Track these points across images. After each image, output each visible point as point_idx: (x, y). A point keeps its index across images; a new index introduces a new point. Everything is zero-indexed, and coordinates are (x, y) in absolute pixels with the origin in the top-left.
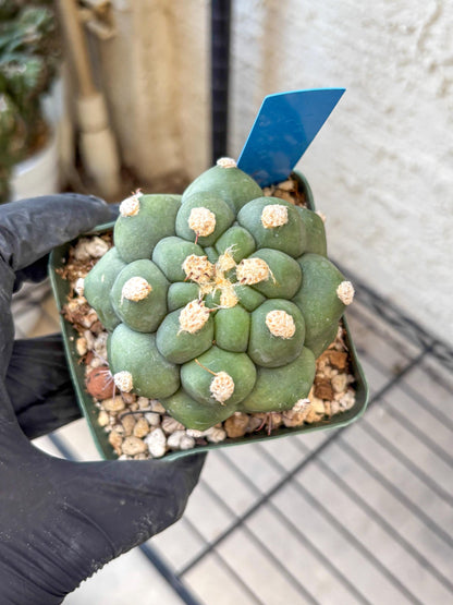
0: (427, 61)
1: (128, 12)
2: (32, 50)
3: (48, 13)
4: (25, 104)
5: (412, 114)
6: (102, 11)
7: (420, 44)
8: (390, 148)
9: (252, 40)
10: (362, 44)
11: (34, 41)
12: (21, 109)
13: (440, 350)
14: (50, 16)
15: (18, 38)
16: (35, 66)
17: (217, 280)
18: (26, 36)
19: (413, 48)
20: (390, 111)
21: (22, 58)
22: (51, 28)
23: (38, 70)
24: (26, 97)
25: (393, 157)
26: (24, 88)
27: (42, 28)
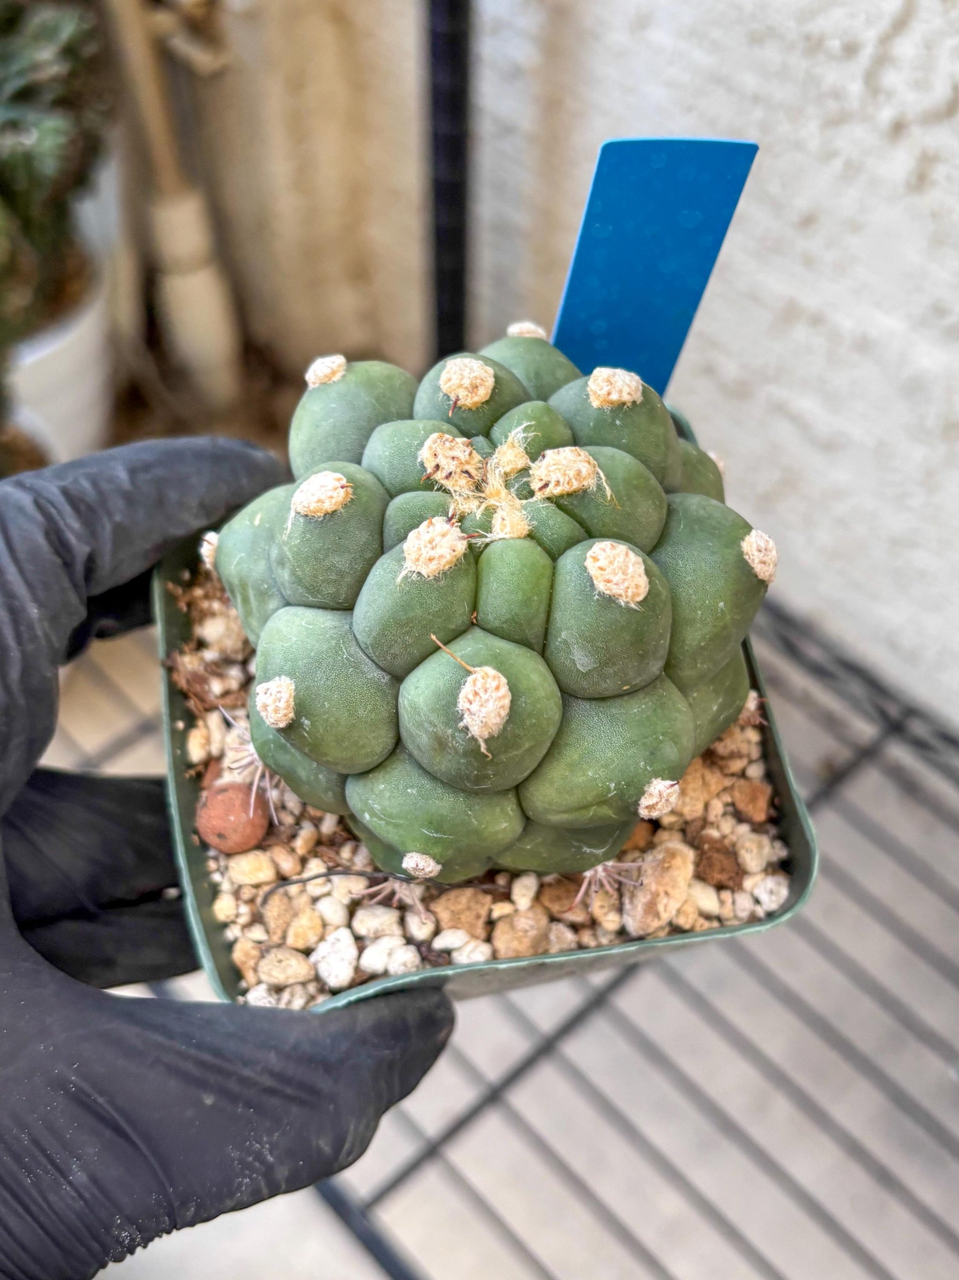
0: (886, 115)
1: (252, 16)
2: (49, 97)
3: (81, 19)
4: (36, 211)
5: (855, 227)
6: (199, 12)
7: (871, 79)
8: (810, 301)
9: (515, 73)
10: (749, 81)
11: (54, 79)
12: (26, 225)
13: (918, 728)
14: (86, 26)
15: (21, 73)
16: (57, 131)
17: (488, 489)
18: (35, 67)
19: (855, 88)
20: (808, 221)
21: (31, 115)
22: (90, 49)
23: (62, 140)
24: (39, 197)
25: (817, 320)
26: (34, 178)
27: (69, 51)
